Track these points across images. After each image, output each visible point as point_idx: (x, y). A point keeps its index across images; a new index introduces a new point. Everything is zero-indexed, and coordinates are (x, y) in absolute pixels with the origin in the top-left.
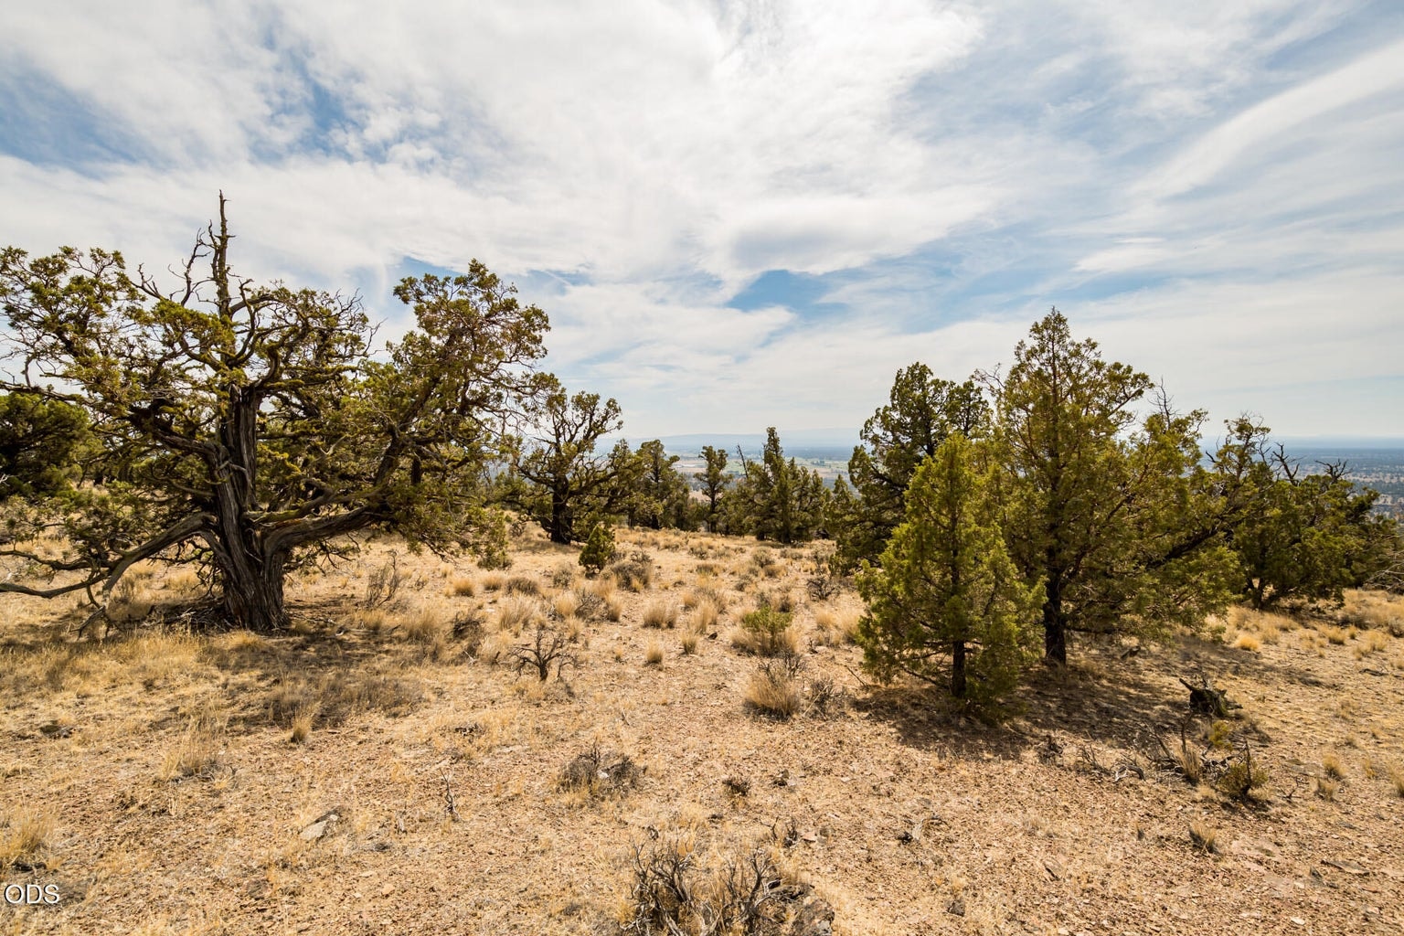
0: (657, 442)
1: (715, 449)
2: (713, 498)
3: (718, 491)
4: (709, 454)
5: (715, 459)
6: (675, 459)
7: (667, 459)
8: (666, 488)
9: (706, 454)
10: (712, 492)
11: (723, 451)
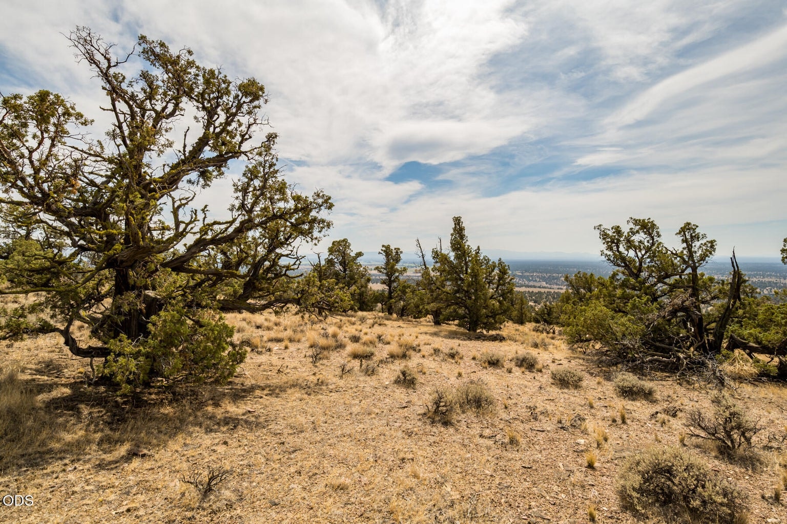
0: (345, 241)
1: (392, 247)
2: (390, 287)
3: (394, 281)
4: (387, 251)
5: (392, 256)
6: (359, 254)
7: (353, 254)
8: (352, 278)
9: (385, 251)
10: (389, 282)
11: (399, 249)
